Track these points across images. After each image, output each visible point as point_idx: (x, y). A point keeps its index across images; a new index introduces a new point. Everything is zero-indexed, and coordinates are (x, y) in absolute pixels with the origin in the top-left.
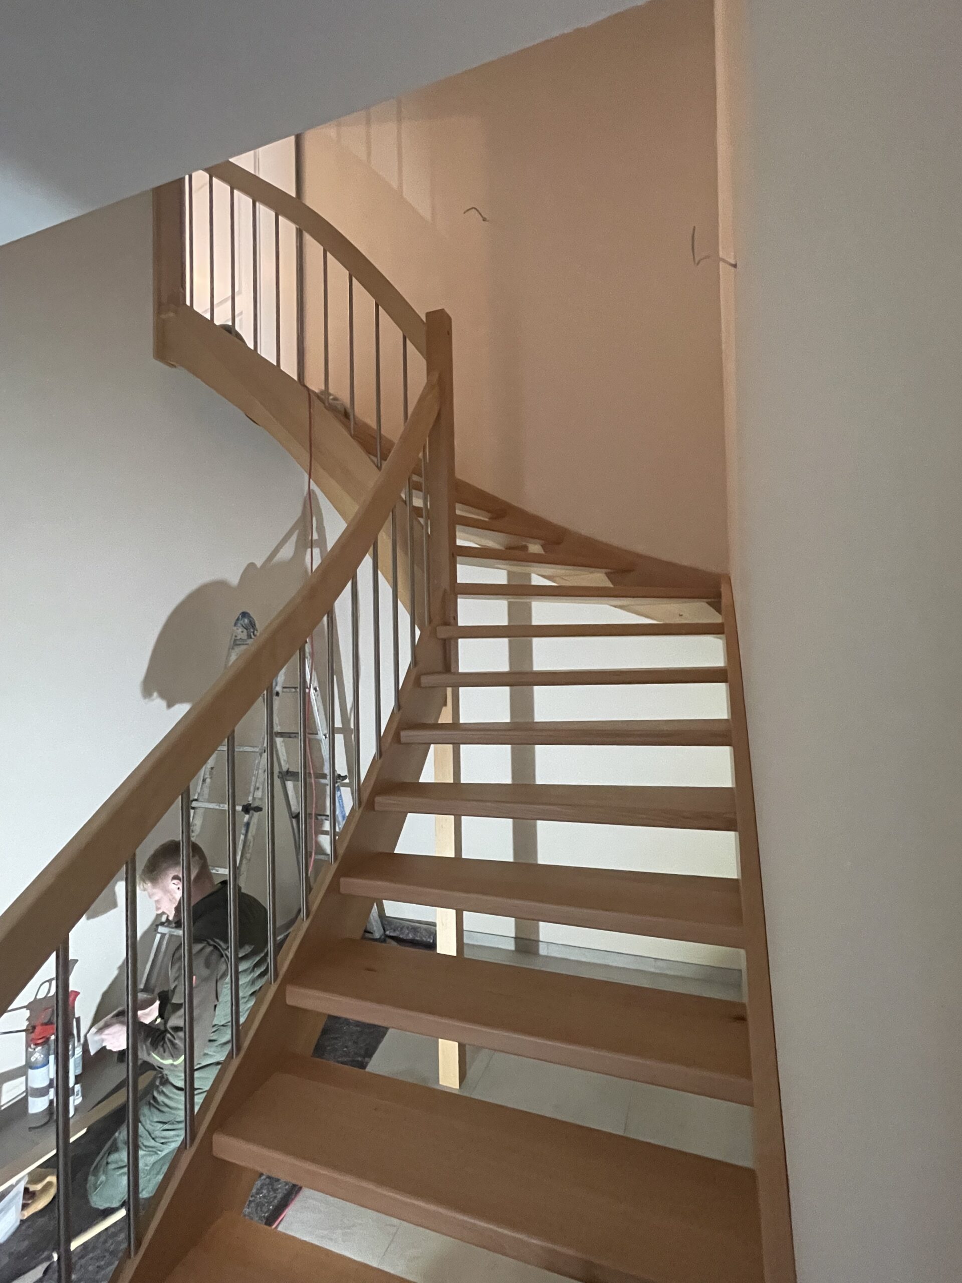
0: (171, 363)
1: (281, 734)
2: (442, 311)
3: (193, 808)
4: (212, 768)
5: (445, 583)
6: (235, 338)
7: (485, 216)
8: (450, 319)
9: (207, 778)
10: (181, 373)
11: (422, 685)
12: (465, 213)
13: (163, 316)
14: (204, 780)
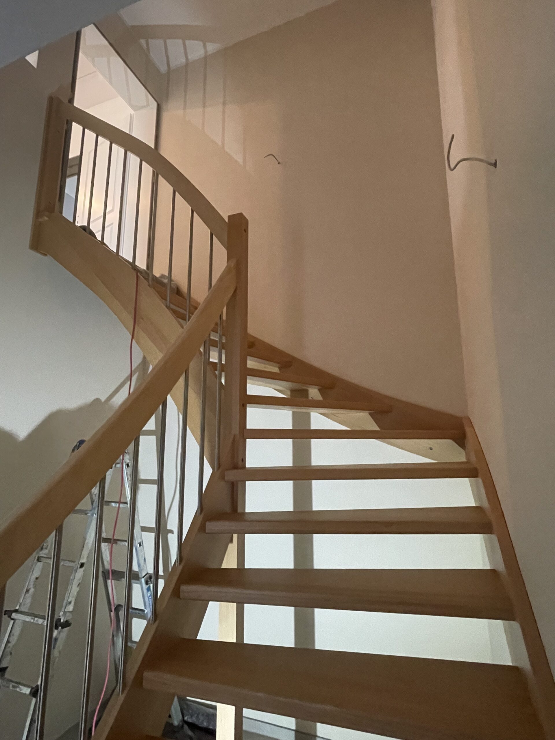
0: (41, 252)
1: (107, 540)
2: (241, 215)
3: (12, 619)
4: (37, 578)
5: (236, 430)
6: (90, 236)
7: (279, 160)
8: (247, 221)
9: (30, 589)
10: (48, 259)
11: (207, 531)
12: (265, 157)
13: (40, 220)
14: (27, 591)
